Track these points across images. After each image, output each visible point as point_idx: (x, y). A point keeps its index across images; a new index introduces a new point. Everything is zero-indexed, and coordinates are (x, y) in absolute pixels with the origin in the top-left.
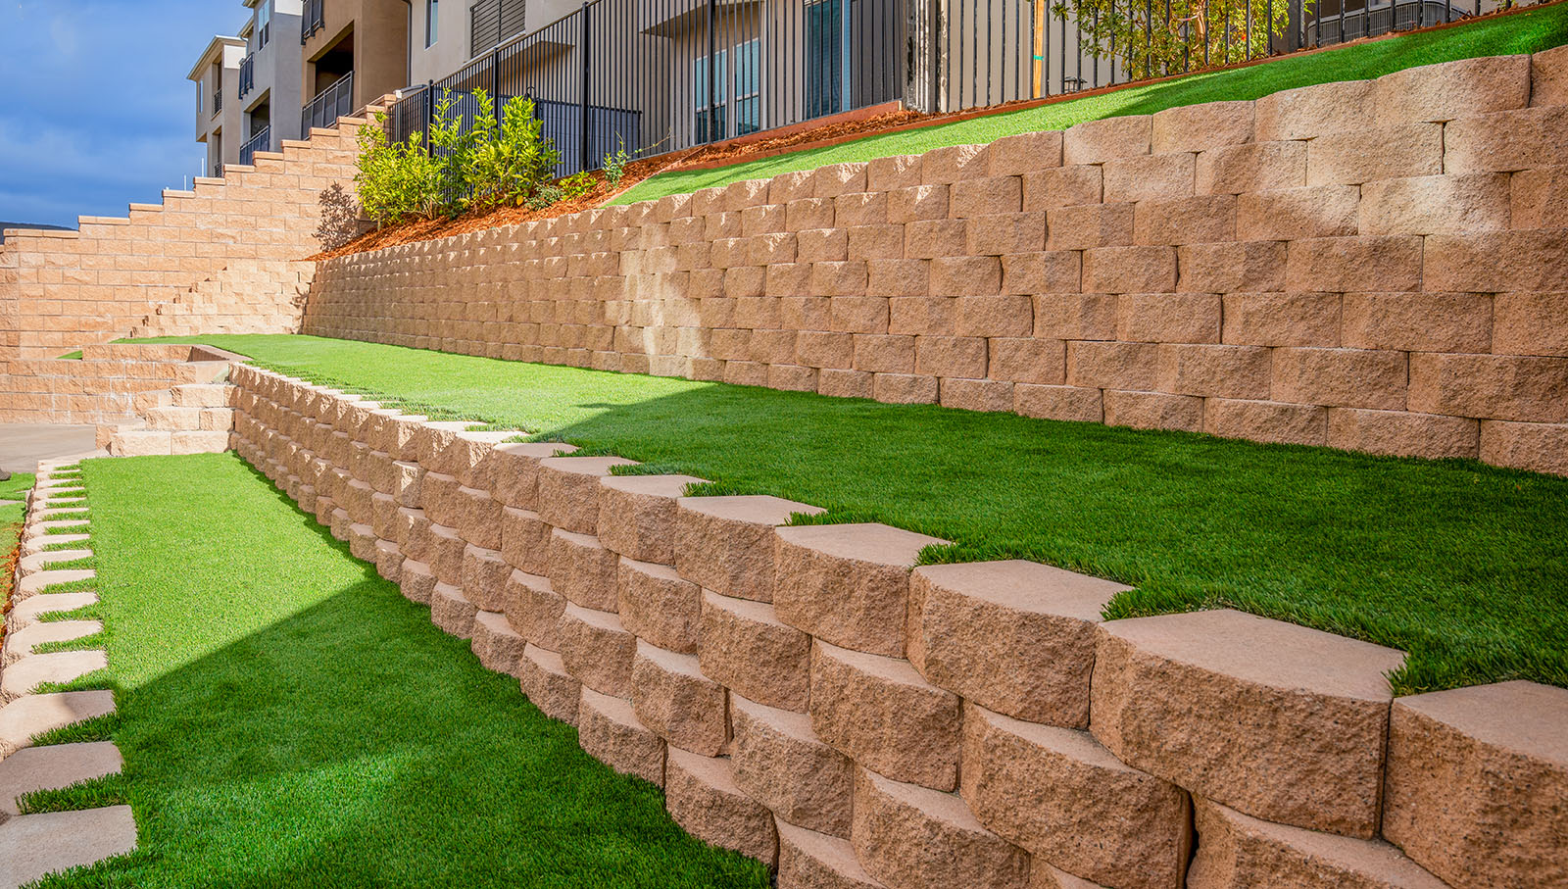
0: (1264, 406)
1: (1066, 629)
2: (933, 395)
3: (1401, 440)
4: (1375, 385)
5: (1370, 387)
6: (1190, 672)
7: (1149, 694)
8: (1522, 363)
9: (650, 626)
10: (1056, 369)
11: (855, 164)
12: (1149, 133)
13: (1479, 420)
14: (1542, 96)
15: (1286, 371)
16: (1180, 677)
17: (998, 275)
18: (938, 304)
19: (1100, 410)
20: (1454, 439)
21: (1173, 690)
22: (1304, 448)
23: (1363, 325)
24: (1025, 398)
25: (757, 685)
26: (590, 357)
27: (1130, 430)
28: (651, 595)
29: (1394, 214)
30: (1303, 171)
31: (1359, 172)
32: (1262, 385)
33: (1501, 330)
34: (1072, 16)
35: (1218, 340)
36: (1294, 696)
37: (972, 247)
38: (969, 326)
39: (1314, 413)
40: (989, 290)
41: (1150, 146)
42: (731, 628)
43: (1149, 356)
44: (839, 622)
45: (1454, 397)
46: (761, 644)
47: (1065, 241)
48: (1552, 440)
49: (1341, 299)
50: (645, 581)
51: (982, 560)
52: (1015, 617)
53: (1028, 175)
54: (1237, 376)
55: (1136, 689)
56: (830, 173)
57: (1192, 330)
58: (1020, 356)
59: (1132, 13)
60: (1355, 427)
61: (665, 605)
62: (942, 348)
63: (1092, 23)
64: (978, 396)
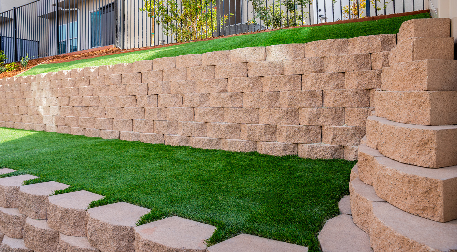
0: (205, 139)
1: (126, 229)
2: (118, 136)
3: (239, 148)
4: (232, 133)
5: (231, 133)
6: (155, 244)
7: (146, 251)
8: (265, 127)
9: (9, 231)
10: (151, 128)
11: (95, 67)
12: (175, 62)
13: (257, 141)
14: (268, 57)
15: (210, 129)
16: (153, 246)
17: (135, 101)
18: (119, 109)
19: (163, 140)
20: (251, 147)
21: (152, 249)
22: (215, 150)
23: (229, 116)
24: (143, 137)
25: (42, 249)
26: (14, 124)
27: (170, 146)
28: (9, 220)
29: (235, 87)
30: (214, 74)
31: (227, 75)
32: (204, 132)
33: (261, 117)
34: (161, 23)
35: (193, 120)
36: (181, 250)
37: (128, 93)
38: (127, 116)
39: (217, 140)
40: (133, 105)
41: (175, 66)
42: (34, 231)
43: (175, 125)
44: (66, 227)
45: (250, 136)
46: (43, 236)
47: (153, 92)
48: (272, 146)
49: (223, 109)
50: (7, 216)
51: (110, 204)
52: (112, 227)
53: (143, 72)
54: (198, 130)
55: (142, 249)
56: (88, 69)
57: (186, 117)
58: (141, 125)
59: (177, 24)
60: (227, 144)
61: (14, 223)
62: (120, 122)
63: (166, 26)
64: (130, 137)
